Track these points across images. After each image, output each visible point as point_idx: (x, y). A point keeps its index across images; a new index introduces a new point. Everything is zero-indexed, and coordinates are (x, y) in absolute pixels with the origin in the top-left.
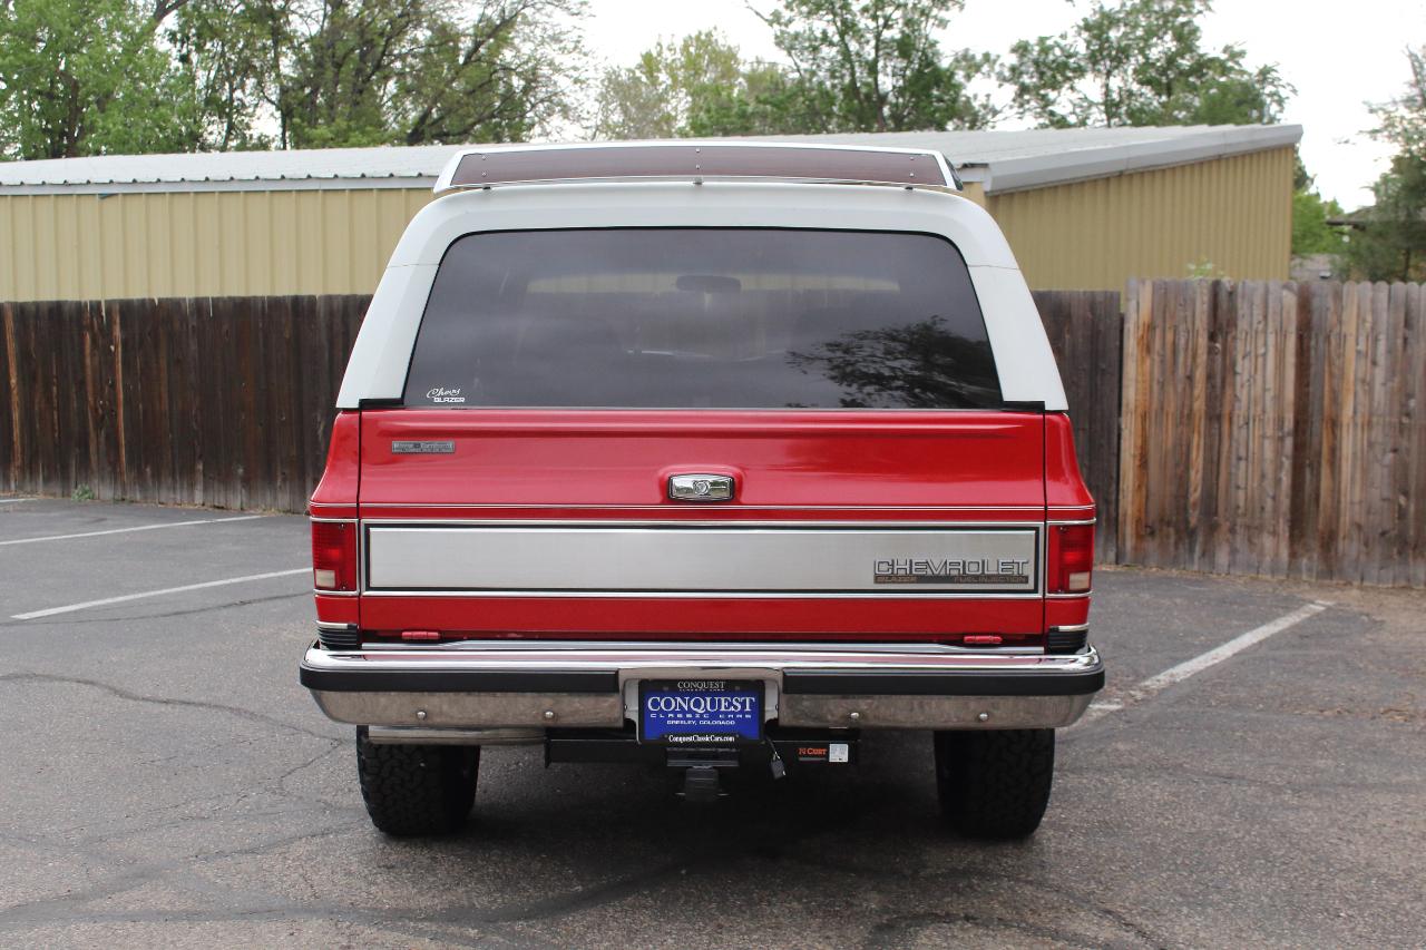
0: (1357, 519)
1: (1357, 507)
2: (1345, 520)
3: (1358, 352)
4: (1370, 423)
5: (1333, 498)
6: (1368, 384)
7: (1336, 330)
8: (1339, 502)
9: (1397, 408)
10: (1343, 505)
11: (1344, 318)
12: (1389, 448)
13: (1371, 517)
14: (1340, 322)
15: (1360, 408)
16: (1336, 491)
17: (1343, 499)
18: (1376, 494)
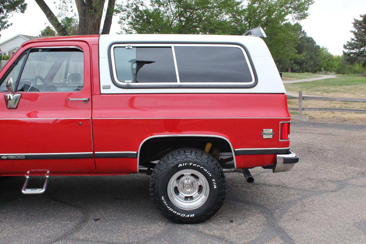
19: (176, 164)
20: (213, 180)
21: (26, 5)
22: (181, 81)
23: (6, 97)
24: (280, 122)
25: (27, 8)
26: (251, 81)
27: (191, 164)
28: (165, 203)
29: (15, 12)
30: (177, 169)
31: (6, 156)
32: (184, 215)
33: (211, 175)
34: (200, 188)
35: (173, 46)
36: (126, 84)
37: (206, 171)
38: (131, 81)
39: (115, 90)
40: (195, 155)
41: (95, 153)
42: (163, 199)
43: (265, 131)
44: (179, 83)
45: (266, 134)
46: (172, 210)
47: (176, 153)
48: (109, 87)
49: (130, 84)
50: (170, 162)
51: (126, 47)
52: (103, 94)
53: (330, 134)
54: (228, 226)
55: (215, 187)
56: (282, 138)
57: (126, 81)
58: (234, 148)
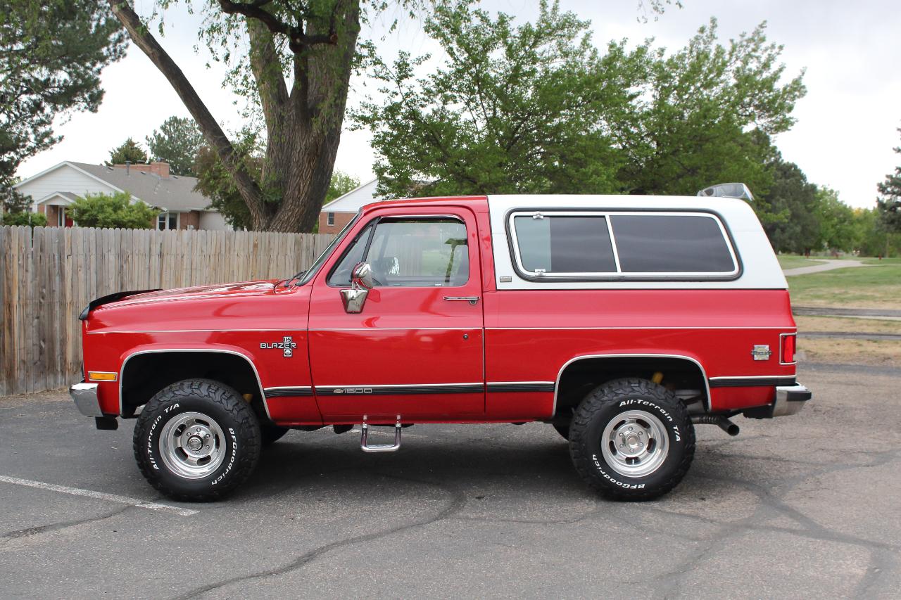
0: (23, 358)
1: (22, 350)
2: (17, 359)
3: (19, 264)
4: (26, 304)
5: (11, 347)
6: (23, 283)
7: (9, 253)
8: (14, 350)
9: (38, 294)
10: (16, 351)
11: (12, 246)
12: (35, 315)
13: (29, 355)
14: (10, 248)
15: (21, 296)
16: (12, 344)
17: (16, 348)
18: (30, 342)
19: (617, 401)
20: (675, 428)
21: (101, 93)
22: (622, 271)
23: (344, 296)
24: (781, 335)
25: (103, 101)
26: (733, 269)
27: (639, 401)
28: (598, 465)
29: (74, 111)
30: (617, 410)
31: (342, 389)
32: (629, 485)
33: (671, 420)
34: (652, 445)
35: (607, 214)
36: (537, 274)
37: (664, 412)
38: (544, 270)
39: (519, 284)
40: (646, 387)
41: (488, 383)
42: (594, 459)
43: (758, 348)
44: (619, 273)
45: (759, 353)
46: (609, 477)
47: (615, 384)
48: (509, 280)
49: (544, 274)
50: (606, 398)
51: (534, 217)
52: (499, 290)
53: (856, 384)
54: (699, 504)
55: (678, 439)
56: (784, 361)
57: (536, 270)
58: (709, 376)
